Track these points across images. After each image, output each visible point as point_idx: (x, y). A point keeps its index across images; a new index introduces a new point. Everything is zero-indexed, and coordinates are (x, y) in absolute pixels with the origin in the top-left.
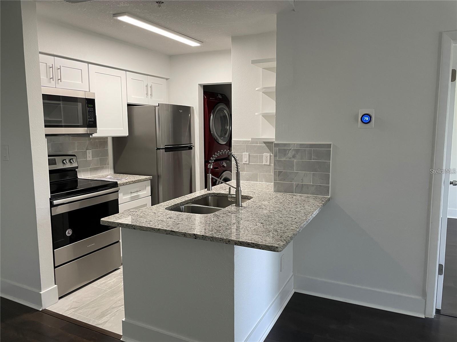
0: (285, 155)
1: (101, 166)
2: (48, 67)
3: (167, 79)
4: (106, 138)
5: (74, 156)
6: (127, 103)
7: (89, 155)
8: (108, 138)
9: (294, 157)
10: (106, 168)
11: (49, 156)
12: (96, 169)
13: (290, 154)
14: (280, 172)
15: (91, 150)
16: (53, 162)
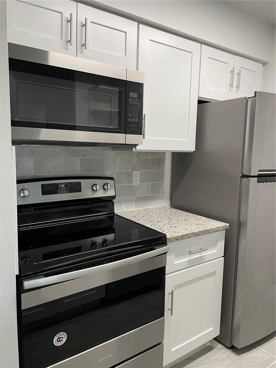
1: (152, 195)
2: (64, 20)
3: (265, 64)
4: (163, 154)
5: (112, 179)
6: (199, 97)
7: (136, 178)
8: (167, 154)
10: (159, 198)
12: (144, 199)
15: (139, 171)
16: (77, 188)
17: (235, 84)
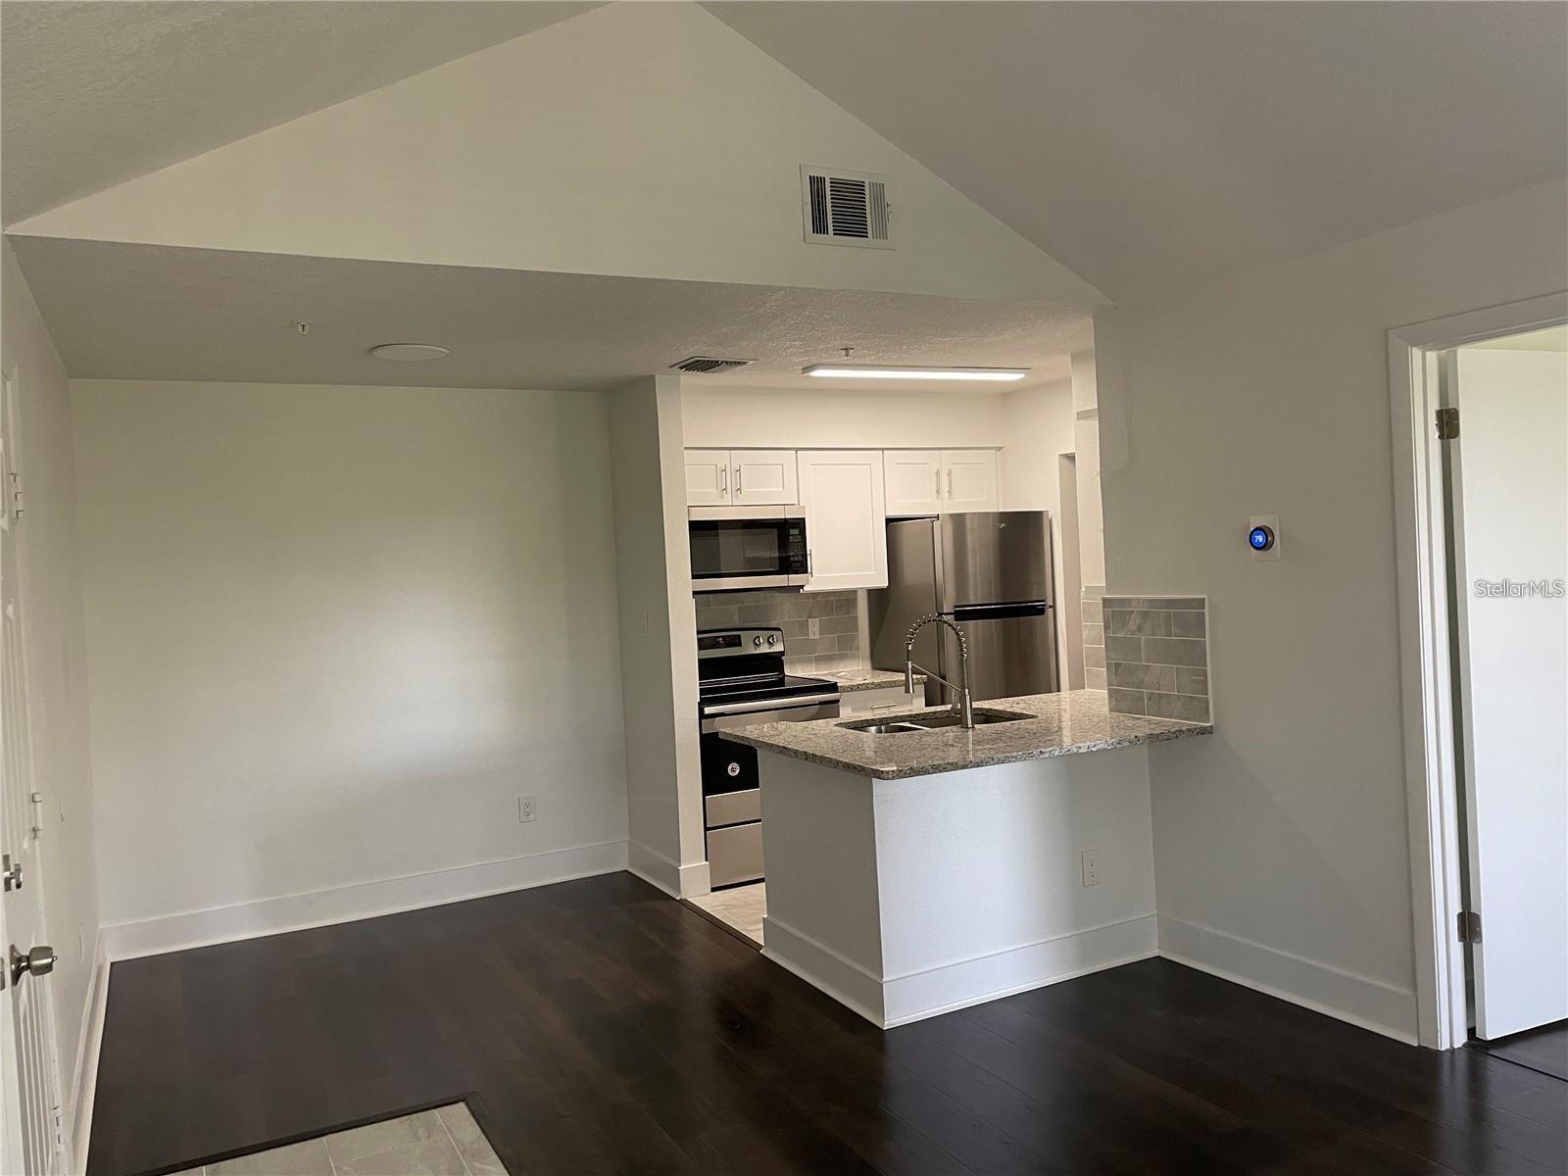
0: (1124, 625)
1: (842, 650)
2: (718, 471)
3: (1000, 449)
4: (855, 592)
5: (779, 629)
6: (886, 516)
7: (814, 628)
8: (859, 593)
9: (1140, 629)
10: (852, 657)
11: (698, 633)
12: (829, 659)
13: (1133, 625)
14: (1118, 665)
15: (818, 619)
16: (735, 642)
17: (945, 488)
